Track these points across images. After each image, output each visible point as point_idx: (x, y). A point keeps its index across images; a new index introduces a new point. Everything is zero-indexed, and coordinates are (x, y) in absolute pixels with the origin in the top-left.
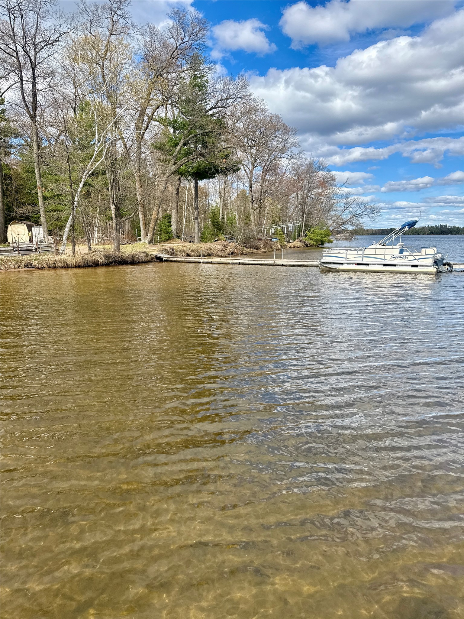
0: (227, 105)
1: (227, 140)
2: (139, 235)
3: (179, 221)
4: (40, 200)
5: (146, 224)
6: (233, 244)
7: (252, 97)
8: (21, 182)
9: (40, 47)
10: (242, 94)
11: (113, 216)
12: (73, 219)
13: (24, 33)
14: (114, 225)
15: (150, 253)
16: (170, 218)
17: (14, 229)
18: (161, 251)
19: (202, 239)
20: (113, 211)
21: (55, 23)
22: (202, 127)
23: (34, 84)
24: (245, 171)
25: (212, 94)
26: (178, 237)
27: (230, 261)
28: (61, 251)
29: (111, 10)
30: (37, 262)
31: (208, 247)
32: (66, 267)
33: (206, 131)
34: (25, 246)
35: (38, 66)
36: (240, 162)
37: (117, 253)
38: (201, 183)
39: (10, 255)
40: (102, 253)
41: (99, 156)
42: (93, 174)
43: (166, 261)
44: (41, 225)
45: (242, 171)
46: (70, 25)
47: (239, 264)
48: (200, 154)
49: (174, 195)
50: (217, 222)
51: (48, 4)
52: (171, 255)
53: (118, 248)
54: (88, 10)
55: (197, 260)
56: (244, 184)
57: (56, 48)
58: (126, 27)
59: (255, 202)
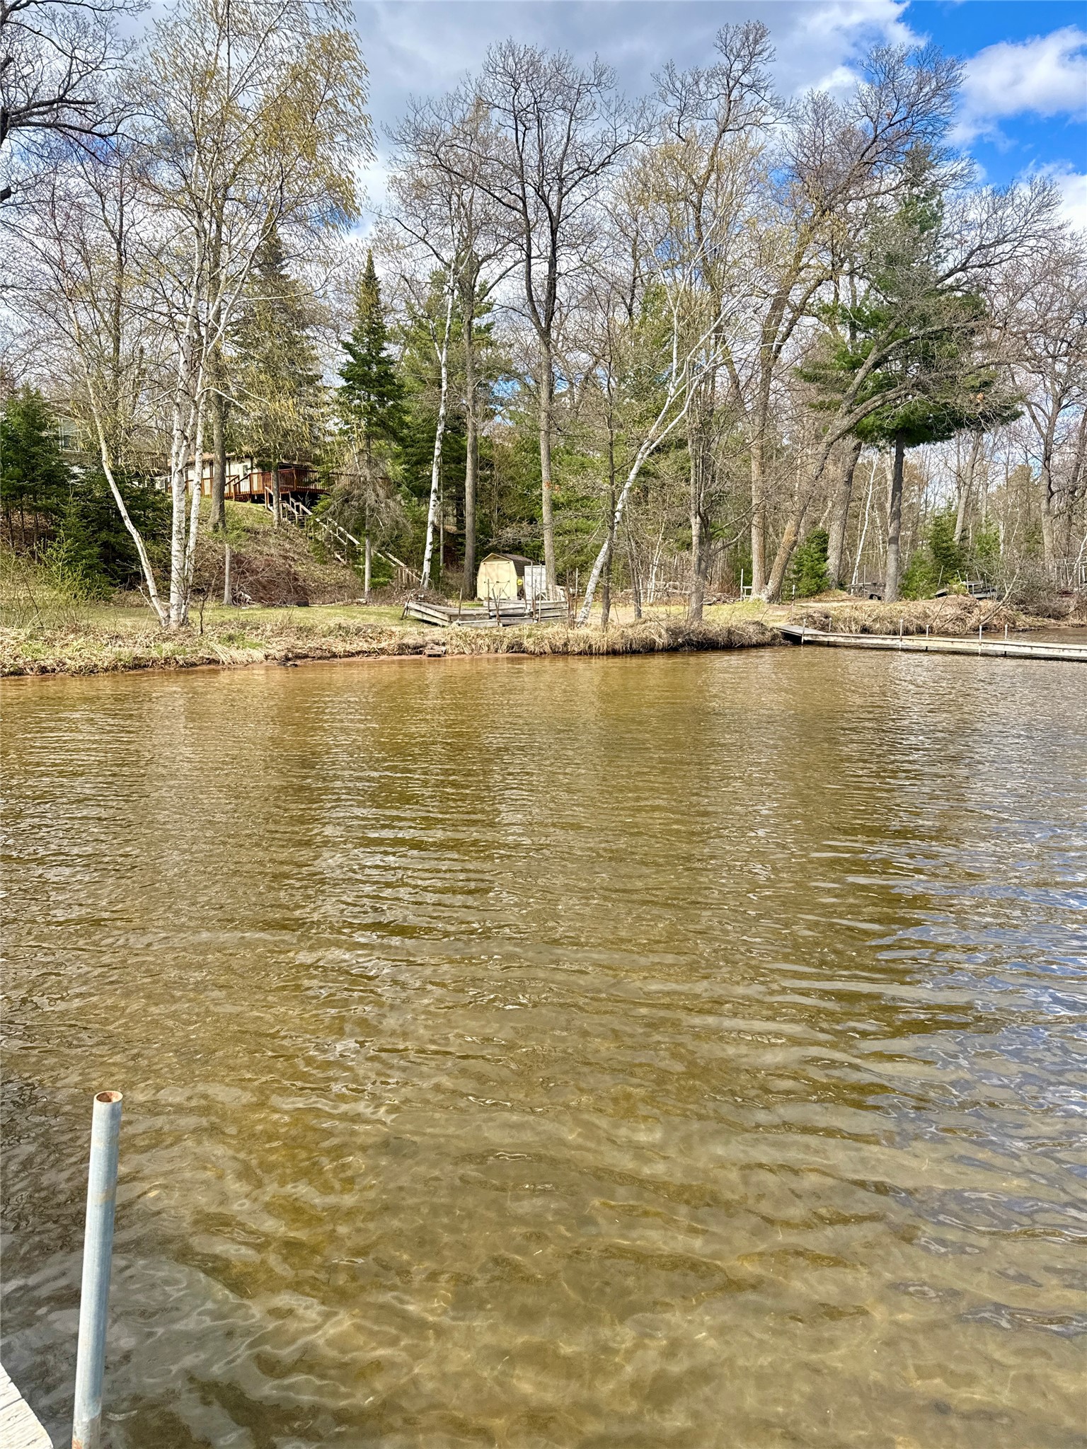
0: (997, 260)
1: (988, 346)
2: (748, 582)
3: (847, 548)
4: (545, 509)
5: (768, 556)
6: (988, 604)
7: (1067, 231)
8: (511, 472)
9: (570, 183)
10: (1039, 227)
11: (695, 540)
12: (610, 549)
13: (542, 159)
14: (694, 559)
15: (771, 625)
16: (826, 542)
17: (490, 570)
18: (798, 621)
19: (906, 590)
20: (695, 531)
21: (606, 127)
22: (924, 320)
23: (553, 264)
24: (1034, 418)
25: (958, 236)
26: (841, 586)
27: (979, 649)
28: (578, 620)
29: (728, 76)
30: (531, 640)
31: (920, 609)
32: (589, 653)
33: (935, 328)
34: (512, 606)
35: (563, 224)
36: (1022, 398)
37: (696, 624)
38: (910, 454)
39: (482, 626)
40: (664, 624)
41: (676, 406)
42: (658, 449)
43: (808, 643)
44: (543, 563)
45: (1026, 420)
46: (637, 127)
47: (1005, 655)
48: (915, 386)
49: (841, 487)
50: (948, 548)
51: (594, 89)
52: (822, 629)
53: (699, 611)
54: (678, 85)
55: (888, 642)
56: (1027, 451)
57: (602, 179)
58: (760, 110)
59: (1056, 496)
